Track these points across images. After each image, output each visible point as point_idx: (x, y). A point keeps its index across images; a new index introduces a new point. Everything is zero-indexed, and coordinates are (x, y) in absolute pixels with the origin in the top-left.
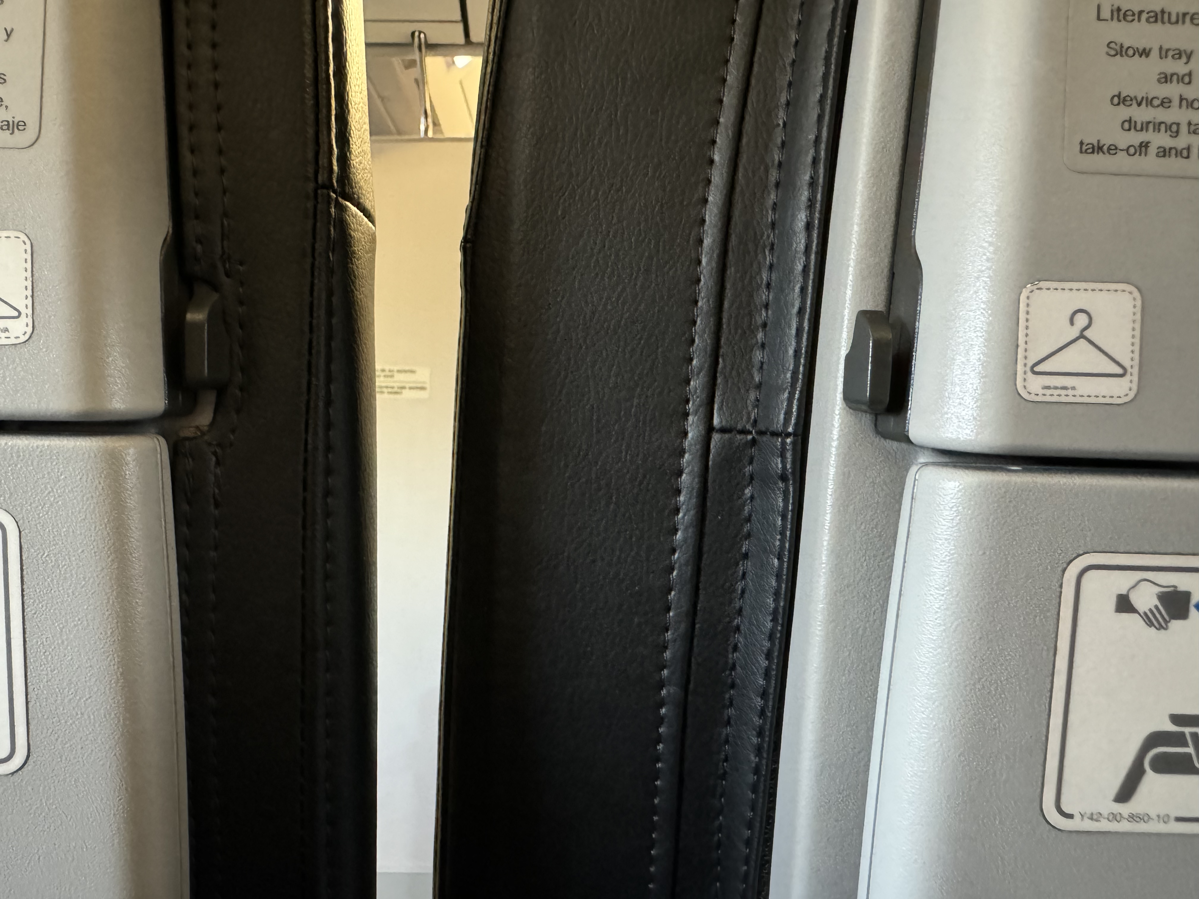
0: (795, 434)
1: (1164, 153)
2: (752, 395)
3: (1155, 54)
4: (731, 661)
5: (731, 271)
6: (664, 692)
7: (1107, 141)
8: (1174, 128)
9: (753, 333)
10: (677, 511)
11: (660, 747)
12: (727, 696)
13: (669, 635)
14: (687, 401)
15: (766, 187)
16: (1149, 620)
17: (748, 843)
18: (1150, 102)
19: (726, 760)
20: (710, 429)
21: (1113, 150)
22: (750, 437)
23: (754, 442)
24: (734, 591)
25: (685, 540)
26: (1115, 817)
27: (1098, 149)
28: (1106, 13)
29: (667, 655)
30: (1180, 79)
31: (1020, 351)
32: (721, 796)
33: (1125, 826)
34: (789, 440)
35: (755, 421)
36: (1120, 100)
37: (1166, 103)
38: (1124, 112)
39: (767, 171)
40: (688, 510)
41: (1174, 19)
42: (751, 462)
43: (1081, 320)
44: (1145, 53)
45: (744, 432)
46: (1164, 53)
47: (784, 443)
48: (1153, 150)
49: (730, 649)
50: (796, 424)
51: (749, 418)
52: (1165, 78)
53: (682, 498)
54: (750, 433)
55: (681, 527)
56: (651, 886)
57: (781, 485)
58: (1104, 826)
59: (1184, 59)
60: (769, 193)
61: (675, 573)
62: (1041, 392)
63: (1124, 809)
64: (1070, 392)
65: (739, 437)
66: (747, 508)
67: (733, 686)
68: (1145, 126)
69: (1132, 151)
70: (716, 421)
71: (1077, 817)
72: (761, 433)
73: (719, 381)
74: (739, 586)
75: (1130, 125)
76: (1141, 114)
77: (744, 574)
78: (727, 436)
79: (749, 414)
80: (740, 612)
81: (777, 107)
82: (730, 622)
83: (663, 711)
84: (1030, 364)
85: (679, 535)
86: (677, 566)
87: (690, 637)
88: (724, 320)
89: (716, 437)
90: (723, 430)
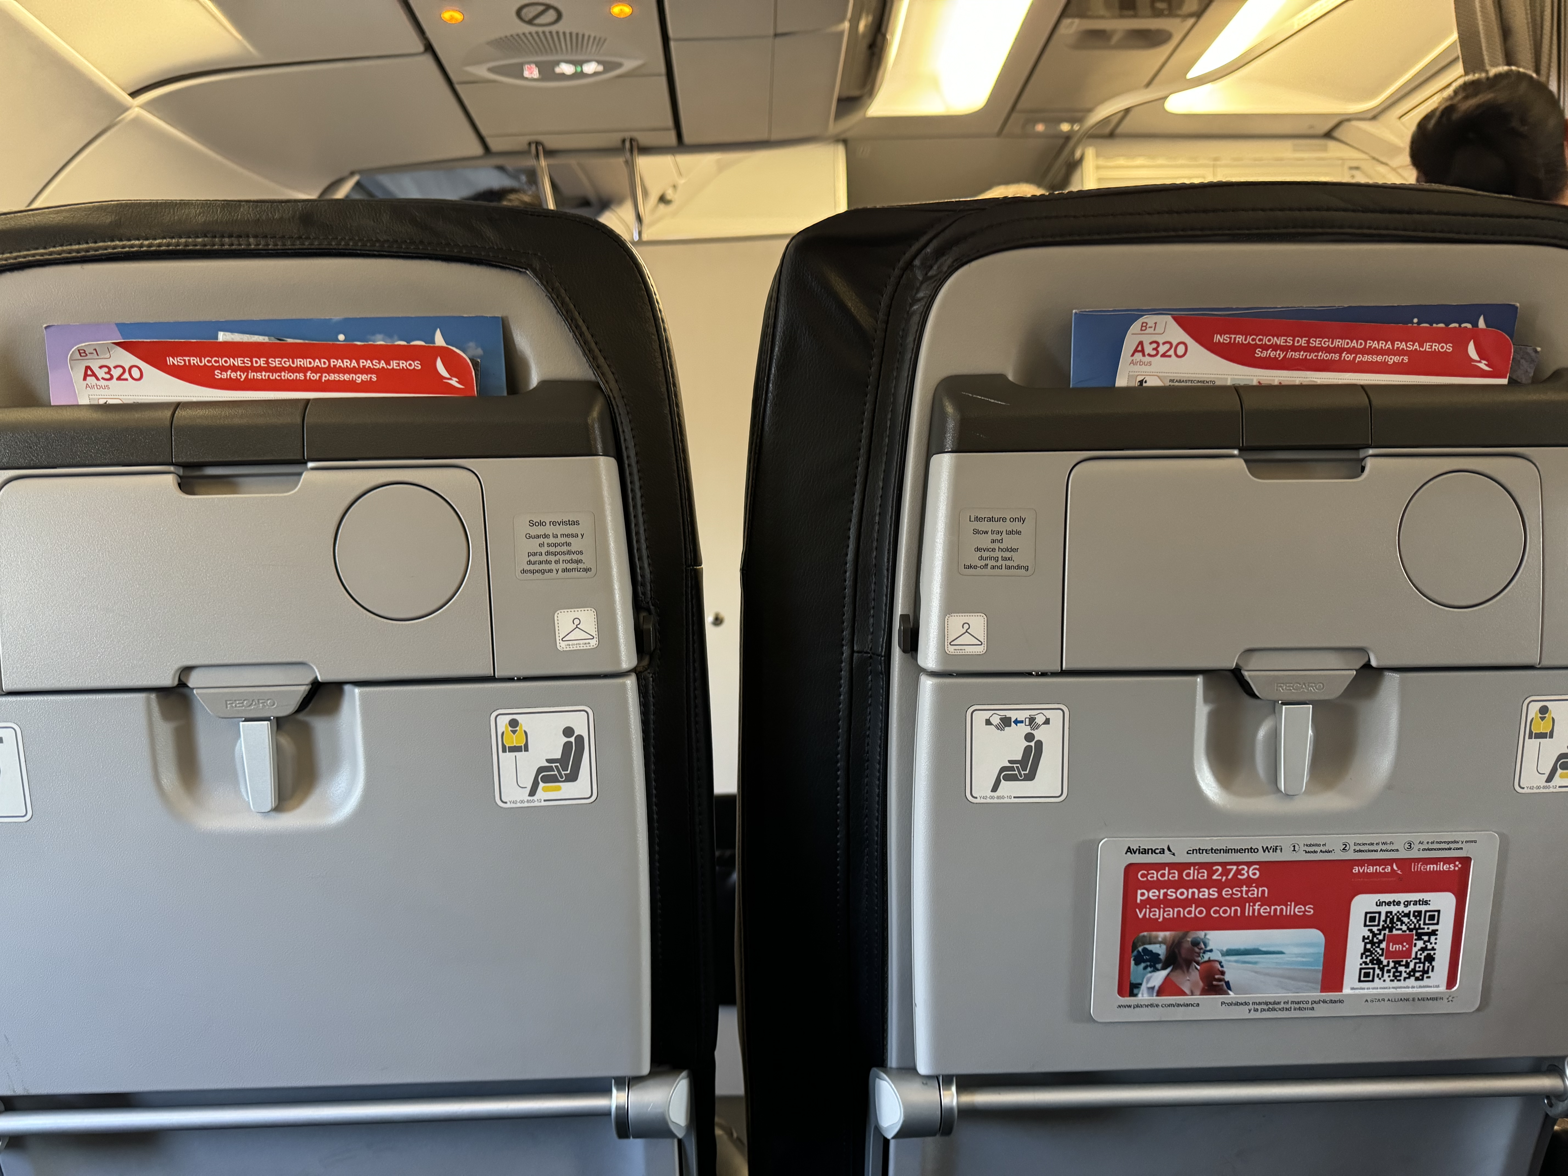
0: (884, 656)
1: (993, 567)
2: (870, 637)
3: (990, 533)
4: (866, 750)
5: (859, 585)
6: (839, 764)
7: (973, 564)
8: (997, 559)
9: (869, 611)
10: (841, 687)
11: (839, 789)
12: (866, 765)
13: (840, 740)
14: (843, 640)
15: (872, 549)
16: (997, 727)
17: (877, 827)
18: (988, 550)
19: (867, 793)
20: (853, 652)
21: (975, 567)
22: (869, 655)
23: (871, 657)
24: (866, 720)
25: (844, 699)
26: (992, 797)
27: (970, 567)
28: (973, 519)
29: (839, 748)
30: (999, 541)
31: (946, 637)
32: (866, 809)
33: (996, 801)
34: (883, 658)
35: (871, 648)
36: (978, 549)
37: (993, 550)
38: (979, 554)
39: (872, 542)
40: (845, 686)
41: (996, 520)
42: (870, 666)
43: (966, 626)
44: (987, 532)
45: (867, 653)
46: (993, 532)
47: (881, 659)
48: (989, 567)
49: (866, 745)
50: (885, 652)
51: (868, 647)
52: (993, 541)
53: (842, 681)
54: (869, 653)
55: (843, 694)
56: (838, 852)
57: (881, 676)
58: (989, 801)
59: (1000, 534)
60: (873, 552)
61: (841, 713)
62: (953, 651)
63: (995, 794)
64: (963, 651)
65: (865, 655)
66: (870, 685)
67: (868, 760)
68: (986, 559)
69: (982, 567)
70: (855, 648)
71: (979, 798)
72: (873, 654)
73: (856, 631)
74: (868, 718)
75: (981, 558)
76: (986, 554)
77: (870, 713)
78: (860, 654)
79: (868, 645)
80: (869, 728)
81: (875, 515)
82: (865, 733)
83: (839, 773)
84: (949, 642)
85: (842, 697)
86: (841, 710)
87: (849, 740)
88: (857, 606)
89: (855, 655)
90: (858, 652)
